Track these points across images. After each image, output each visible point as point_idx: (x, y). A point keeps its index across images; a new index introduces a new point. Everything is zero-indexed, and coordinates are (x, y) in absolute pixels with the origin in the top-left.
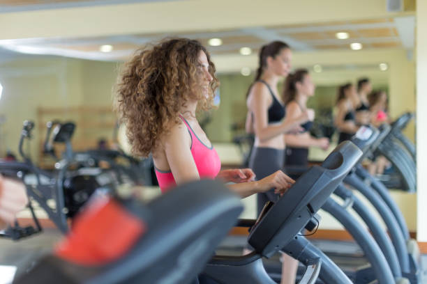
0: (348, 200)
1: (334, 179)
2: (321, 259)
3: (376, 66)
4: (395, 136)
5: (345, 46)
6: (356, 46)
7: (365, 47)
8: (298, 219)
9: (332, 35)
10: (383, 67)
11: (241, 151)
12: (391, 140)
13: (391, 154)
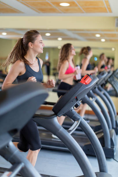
0: (94, 99)
1: (86, 88)
2: (80, 119)
3: (111, 49)
4: (115, 76)
5: (99, 40)
6: (103, 40)
7: (106, 41)
8: (72, 102)
9: (94, 35)
10: (113, 49)
11: (56, 79)
12: (113, 77)
13: (113, 83)
